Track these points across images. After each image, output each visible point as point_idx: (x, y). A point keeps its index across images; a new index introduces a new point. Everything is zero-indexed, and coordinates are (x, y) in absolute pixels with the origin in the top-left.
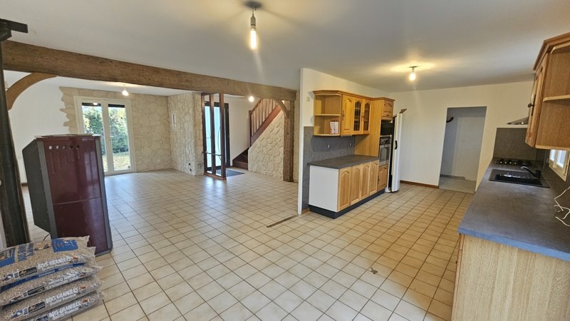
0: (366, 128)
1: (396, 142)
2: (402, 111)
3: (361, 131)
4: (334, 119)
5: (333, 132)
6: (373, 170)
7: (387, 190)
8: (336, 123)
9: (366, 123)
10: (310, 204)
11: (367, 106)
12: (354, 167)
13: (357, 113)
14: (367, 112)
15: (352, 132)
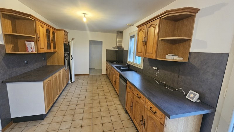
0: (55, 48)
1: (72, 56)
2: (73, 39)
3: (52, 50)
4: (30, 39)
5: (30, 50)
6: (63, 74)
7: (70, 82)
8: (33, 44)
9: (54, 44)
10: (12, 117)
11: (54, 33)
12: (53, 76)
13: (48, 37)
14: (54, 37)
15: (46, 50)
